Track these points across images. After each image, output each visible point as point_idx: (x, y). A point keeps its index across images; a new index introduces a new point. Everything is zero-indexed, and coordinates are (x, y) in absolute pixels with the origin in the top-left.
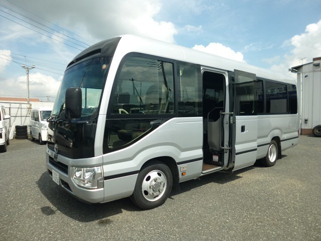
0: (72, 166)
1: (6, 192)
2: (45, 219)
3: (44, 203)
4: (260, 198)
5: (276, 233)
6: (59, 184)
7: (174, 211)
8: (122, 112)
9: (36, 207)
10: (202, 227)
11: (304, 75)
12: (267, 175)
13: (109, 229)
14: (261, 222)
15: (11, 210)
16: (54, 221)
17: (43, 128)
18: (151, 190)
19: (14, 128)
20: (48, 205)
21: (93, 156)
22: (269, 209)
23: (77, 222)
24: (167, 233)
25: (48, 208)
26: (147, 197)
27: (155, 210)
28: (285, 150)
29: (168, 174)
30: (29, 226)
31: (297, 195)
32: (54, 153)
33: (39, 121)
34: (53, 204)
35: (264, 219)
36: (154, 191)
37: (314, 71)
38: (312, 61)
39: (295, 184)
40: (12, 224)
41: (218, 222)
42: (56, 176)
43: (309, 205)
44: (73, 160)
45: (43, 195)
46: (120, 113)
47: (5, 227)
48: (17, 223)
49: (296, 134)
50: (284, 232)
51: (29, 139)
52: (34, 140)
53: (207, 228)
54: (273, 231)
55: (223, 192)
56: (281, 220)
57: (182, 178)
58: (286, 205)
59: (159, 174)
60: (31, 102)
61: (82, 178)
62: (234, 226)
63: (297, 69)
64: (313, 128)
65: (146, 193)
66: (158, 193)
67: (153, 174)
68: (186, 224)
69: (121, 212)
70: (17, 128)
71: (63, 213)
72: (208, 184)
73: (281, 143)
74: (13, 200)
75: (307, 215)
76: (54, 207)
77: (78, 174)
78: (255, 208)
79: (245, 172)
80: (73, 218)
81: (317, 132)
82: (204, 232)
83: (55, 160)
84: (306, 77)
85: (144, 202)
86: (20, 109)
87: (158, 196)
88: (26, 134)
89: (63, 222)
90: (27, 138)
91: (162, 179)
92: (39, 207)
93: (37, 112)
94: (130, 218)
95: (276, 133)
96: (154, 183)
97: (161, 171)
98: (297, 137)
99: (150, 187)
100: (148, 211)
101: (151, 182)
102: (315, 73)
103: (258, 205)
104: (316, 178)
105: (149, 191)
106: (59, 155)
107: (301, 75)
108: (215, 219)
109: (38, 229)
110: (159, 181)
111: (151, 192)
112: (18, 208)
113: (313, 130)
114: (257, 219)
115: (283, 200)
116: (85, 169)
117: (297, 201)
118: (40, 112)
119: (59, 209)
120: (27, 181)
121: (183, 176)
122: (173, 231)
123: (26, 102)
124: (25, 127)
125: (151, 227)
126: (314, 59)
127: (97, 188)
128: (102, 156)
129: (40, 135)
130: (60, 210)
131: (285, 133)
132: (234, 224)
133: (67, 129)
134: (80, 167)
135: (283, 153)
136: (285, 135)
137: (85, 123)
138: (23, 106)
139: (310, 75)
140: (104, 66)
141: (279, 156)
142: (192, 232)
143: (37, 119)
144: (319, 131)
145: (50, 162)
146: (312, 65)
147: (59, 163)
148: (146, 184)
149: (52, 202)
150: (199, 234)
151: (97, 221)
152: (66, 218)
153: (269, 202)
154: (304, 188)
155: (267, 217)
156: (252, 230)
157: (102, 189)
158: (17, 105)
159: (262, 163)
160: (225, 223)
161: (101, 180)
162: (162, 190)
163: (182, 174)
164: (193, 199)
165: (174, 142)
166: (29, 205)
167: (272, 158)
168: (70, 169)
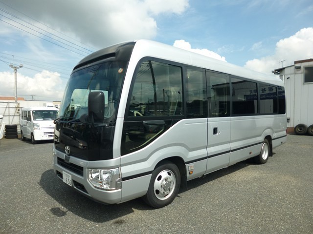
0: (88, 168)
1: (11, 193)
2: (59, 221)
3: (54, 204)
4: (261, 195)
5: (285, 227)
6: (71, 186)
7: (184, 209)
8: (137, 114)
9: (46, 208)
10: (215, 224)
11: (286, 77)
12: (262, 172)
13: (126, 228)
14: (269, 217)
15: (21, 212)
16: (69, 222)
17: (35, 127)
18: (163, 189)
19: (4, 127)
20: (58, 207)
21: (112, 158)
22: (273, 205)
23: (92, 222)
24: (184, 231)
25: (59, 209)
26: (158, 196)
27: (166, 208)
28: (275, 148)
29: (177, 174)
30: (46, 228)
31: (294, 191)
32: (65, 155)
33: (31, 120)
34: (62, 205)
35: (271, 214)
36: (165, 190)
37: (295, 73)
38: (293, 64)
39: (290, 180)
40: (27, 227)
41: (228, 219)
42: (68, 177)
43: (308, 200)
44: (89, 162)
45: (50, 197)
46: (135, 115)
47: (21, 230)
48: (31, 226)
49: (284, 133)
50: (292, 226)
51: (19, 139)
52: (25, 139)
53: (220, 224)
54: (281, 225)
55: (226, 189)
56: (286, 214)
57: (189, 177)
58: (287, 201)
59: (169, 174)
60: (18, 101)
61: (99, 180)
62: (245, 222)
63: (279, 71)
64: (295, 126)
65: (158, 192)
66: (168, 191)
67: (164, 174)
68: (199, 221)
69: (133, 211)
70: (7, 127)
71: (76, 214)
72: (210, 182)
73: (273, 141)
74: (20, 201)
75: (308, 210)
76: (65, 209)
77: (94, 175)
78: (259, 204)
79: (241, 169)
80: (88, 219)
81: (299, 130)
82: (218, 229)
83: (66, 161)
84: (288, 79)
85: (156, 201)
86: (8, 108)
87: (168, 195)
88: (17, 133)
89: (78, 223)
90: (17, 137)
91: (172, 178)
92: (50, 209)
93: (29, 112)
94: (143, 217)
95: (268, 132)
96: (165, 182)
97: (171, 171)
98: (286, 136)
99: (161, 187)
100: (160, 210)
101: (162, 182)
102: (296, 75)
103: (261, 201)
104: (308, 175)
105: (160, 191)
106: (71, 157)
107: (284, 76)
108: (225, 215)
109: (55, 231)
110: (169, 180)
111: (162, 191)
112: (28, 210)
113: (295, 128)
114: (264, 214)
115: (283, 196)
116: (102, 171)
117: (296, 196)
118: (33, 111)
119: (69, 210)
120: (29, 182)
121: (190, 175)
122: (188, 228)
123: (14, 101)
124: (15, 127)
125: (167, 226)
126: (296, 62)
127: (116, 189)
128: (120, 158)
129: (32, 134)
130: (72, 211)
131: (276, 132)
132: (244, 220)
133: (74, 131)
134: (97, 169)
135: (274, 151)
136: (276, 134)
137: (105, 126)
138: (11, 105)
139: (292, 77)
140: (120, 70)
141: (271, 154)
142: (207, 228)
143: (29, 119)
144: (301, 129)
145: (58, 163)
146: (293, 67)
147: (72, 164)
148: (157, 184)
149: (61, 203)
150: (214, 231)
151: (112, 222)
152: (81, 220)
153: (271, 198)
154: (299, 184)
155: (273, 212)
156: (262, 225)
157: (120, 190)
158: (5, 105)
159: (256, 160)
160: (235, 220)
161: (119, 181)
162: (172, 189)
163: (190, 173)
164: (199, 196)
165: (182, 142)
166: (38, 207)
167: (265, 156)
168: (86, 171)
